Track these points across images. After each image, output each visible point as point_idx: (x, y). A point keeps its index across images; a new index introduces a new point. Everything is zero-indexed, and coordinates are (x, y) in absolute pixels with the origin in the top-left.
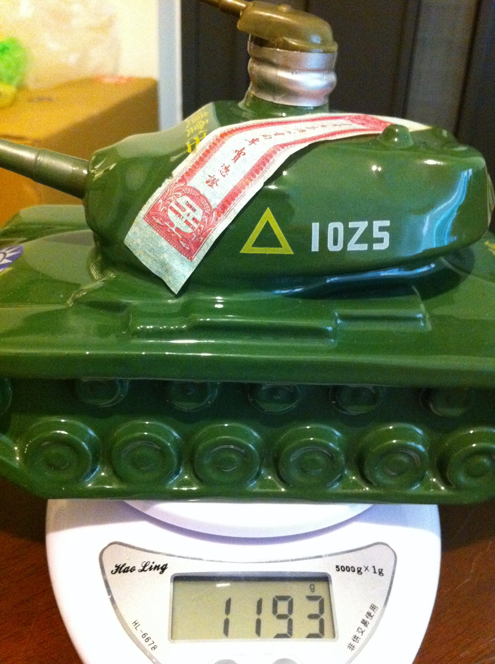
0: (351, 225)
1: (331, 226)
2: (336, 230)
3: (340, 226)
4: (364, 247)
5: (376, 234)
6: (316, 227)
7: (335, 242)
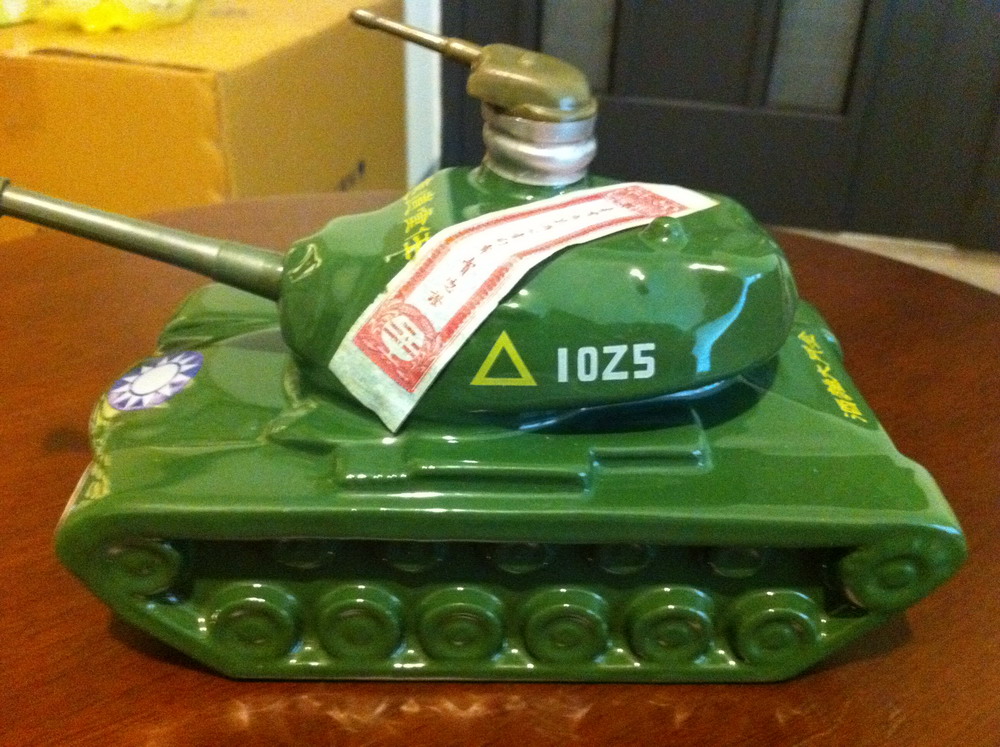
0: (607, 350)
1: (582, 352)
2: (588, 357)
3: (593, 351)
4: (623, 375)
5: (638, 360)
6: (563, 353)
7: (588, 371)
